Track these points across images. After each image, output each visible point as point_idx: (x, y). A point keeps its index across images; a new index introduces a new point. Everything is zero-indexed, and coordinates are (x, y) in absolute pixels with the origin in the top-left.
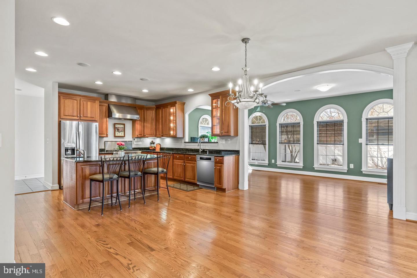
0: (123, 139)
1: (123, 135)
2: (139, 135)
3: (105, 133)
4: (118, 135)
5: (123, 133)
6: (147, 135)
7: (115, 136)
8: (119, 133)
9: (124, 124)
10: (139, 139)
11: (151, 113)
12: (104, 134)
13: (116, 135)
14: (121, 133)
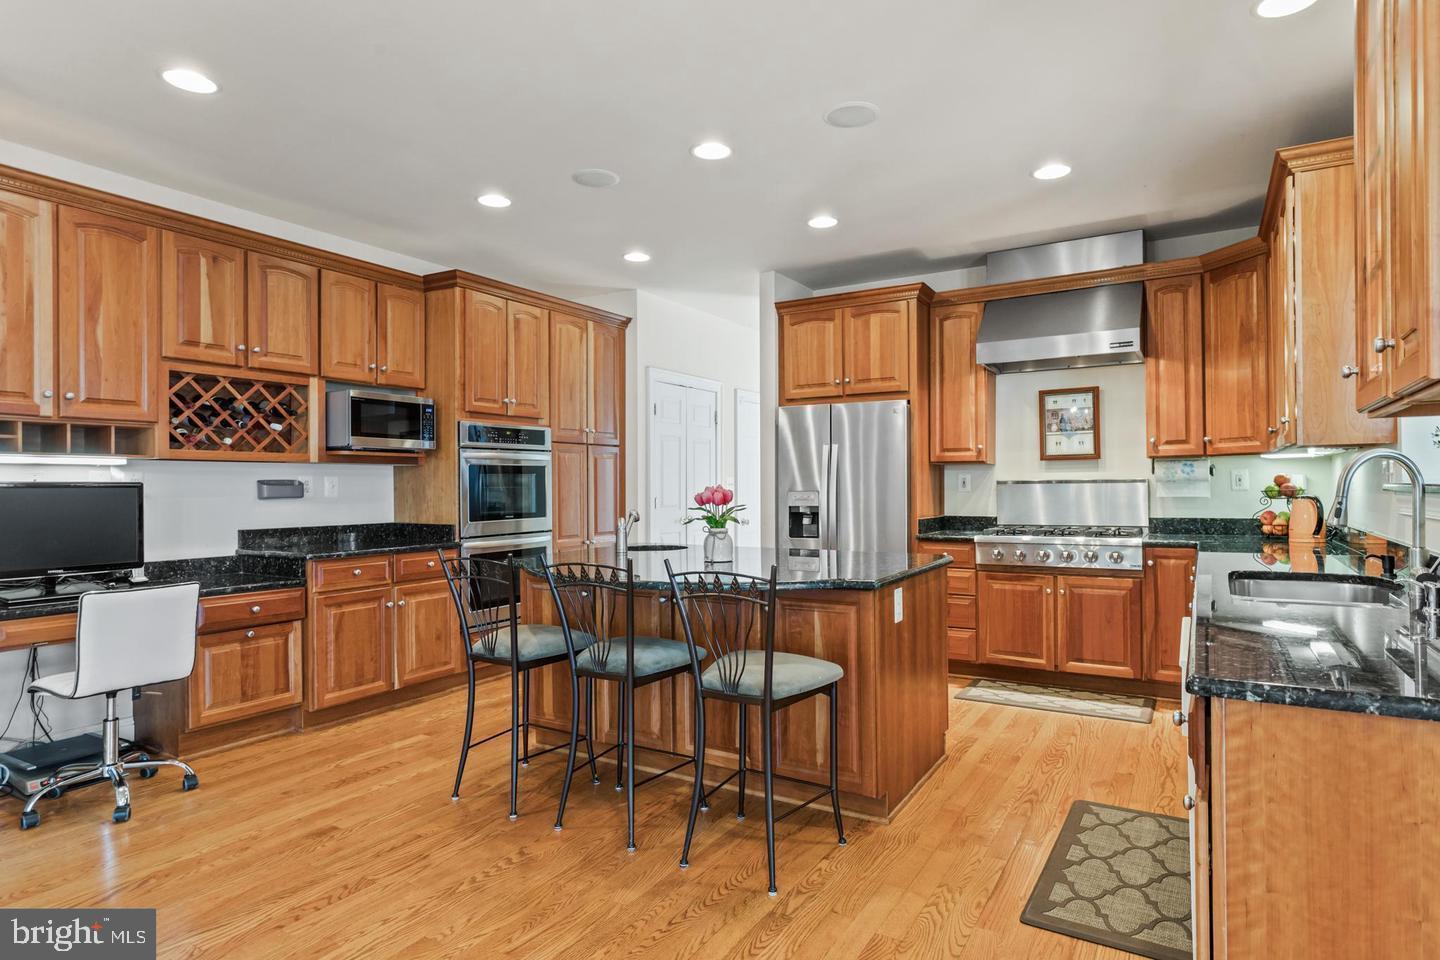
0: (1097, 468)
1: (1089, 449)
2: (1168, 443)
3: (972, 446)
4: (1064, 450)
5: (1089, 438)
6: (1221, 440)
7: (1044, 457)
8: (1069, 437)
9: (1095, 391)
10: (1179, 470)
11: (1242, 297)
12: (969, 450)
13: (1051, 450)
14: (1077, 438)
